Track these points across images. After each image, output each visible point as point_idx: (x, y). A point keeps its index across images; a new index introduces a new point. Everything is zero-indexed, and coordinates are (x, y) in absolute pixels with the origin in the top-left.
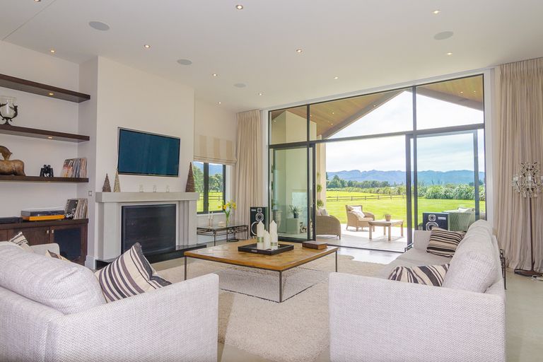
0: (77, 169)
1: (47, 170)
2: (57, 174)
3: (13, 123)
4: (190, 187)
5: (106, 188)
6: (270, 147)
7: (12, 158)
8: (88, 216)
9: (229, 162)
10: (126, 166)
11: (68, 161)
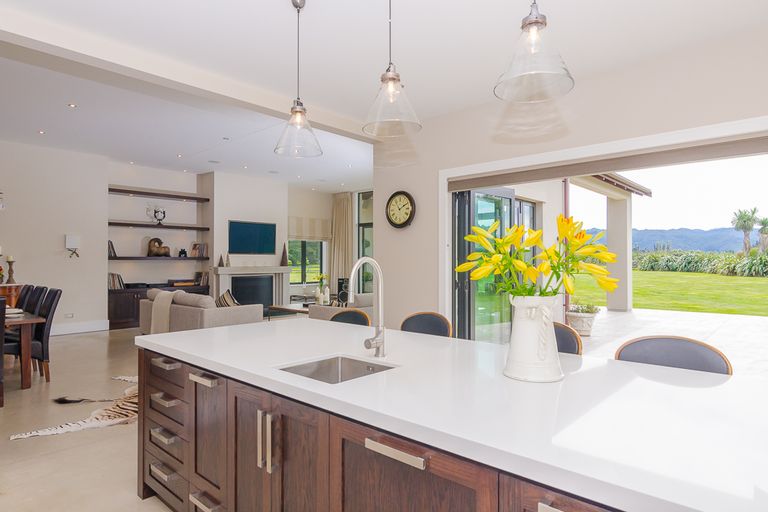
0: (201, 251)
1: (183, 252)
2: (188, 255)
3: (164, 222)
4: (283, 263)
5: (221, 264)
6: (360, 225)
7: (163, 245)
8: (210, 284)
9: (326, 239)
10: (235, 248)
11: (195, 245)
